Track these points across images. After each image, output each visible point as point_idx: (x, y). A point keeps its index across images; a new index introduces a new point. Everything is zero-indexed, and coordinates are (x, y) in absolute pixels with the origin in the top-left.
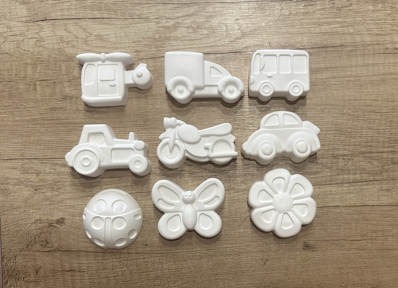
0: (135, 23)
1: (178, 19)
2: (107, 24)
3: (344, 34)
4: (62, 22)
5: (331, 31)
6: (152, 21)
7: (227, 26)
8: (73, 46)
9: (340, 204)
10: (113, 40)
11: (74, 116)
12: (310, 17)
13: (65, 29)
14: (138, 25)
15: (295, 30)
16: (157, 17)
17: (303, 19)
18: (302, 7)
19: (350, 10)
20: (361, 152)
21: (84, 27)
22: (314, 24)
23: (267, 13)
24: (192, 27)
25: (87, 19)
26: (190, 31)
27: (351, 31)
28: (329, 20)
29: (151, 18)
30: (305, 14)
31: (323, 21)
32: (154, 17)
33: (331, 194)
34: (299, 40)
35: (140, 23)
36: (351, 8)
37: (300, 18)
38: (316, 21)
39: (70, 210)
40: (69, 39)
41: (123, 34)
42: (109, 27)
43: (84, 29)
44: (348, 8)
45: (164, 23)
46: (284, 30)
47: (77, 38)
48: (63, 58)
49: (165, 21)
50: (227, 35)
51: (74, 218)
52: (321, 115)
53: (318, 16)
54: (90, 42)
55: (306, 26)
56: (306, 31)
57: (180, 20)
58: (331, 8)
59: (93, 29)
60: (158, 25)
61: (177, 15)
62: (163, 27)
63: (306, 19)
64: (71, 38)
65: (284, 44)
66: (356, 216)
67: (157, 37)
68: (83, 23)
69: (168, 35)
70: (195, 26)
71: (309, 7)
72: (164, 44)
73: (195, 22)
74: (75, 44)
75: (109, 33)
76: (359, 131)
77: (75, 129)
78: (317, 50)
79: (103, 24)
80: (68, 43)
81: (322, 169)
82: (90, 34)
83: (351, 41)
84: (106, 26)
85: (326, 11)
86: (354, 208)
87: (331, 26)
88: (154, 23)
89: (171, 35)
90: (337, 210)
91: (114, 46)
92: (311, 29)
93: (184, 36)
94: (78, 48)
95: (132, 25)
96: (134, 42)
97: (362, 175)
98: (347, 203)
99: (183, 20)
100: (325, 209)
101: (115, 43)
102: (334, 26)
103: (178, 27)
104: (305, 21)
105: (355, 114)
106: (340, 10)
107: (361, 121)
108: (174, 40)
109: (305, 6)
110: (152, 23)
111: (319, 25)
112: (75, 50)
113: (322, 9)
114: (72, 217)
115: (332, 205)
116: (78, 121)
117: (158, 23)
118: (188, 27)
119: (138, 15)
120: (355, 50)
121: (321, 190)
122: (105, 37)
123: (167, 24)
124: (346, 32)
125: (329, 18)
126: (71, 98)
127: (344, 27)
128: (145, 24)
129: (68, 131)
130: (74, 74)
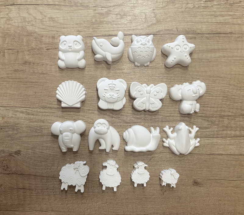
0: (79, 10)
1: (110, 8)
2: (58, 9)
3: (234, 24)
4: (25, 7)
5: (223, 22)
6: (91, 8)
7: (146, 15)
8: (32, 25)
9: (223, 153)
10: (62, 21)
11: (31, 77)
12: (209, 10)
13: (27, 12)
14: (80, 11)
15: (197, 20)
16: (94, 5)
17: (203, 11)
18: (203, 3)
19: (239, 6)
20: (241, 114)
21: (41, 11)
22: (211, 15)
23: (177, 6)
24: (120, 15)
25: (44, 5)
26: (118, 17)
27: (240, 22)
28: (223, 13)
29: (90, 6)
30: (206, 7)
31: (218, 13)
32: (92, 6)
33: (217, 145)
34: (200, 27)
35: (82, 10)
36: (240, 4)
37: (201, 10)
38: (213, 13)
39: (25, 145)
40: (30, 20)
41: (69, 18)
42: (59, 12)
43: (41, 12)
44: (238, 5)
45: (99, 10)
46: (189, 19)
47: (36, 19)
48: (25, 34)
49: (100, 9)
50: (145, 21)
51: (28, 151)
52: (213, 85)
53: (215, 10)
54: (44, 22)
55: (205, 17)
56: (205, 20)
57: (111, 9)
58: (225, 4)
59: (47, 13)
60: (95, 12)
61: (109, 4)
62: (98, 13)
63: (205, 11)
64: (31, 19)
65: (188, 30)
66: (234, 163)
67: (94, 20)
68: (40, 8)
69: (102, 20)
70: (122, 14)
71: (209, 2)
72: (99, 26)
73: (122, 10)
74: (34, 23)
75: (58, 16)
76: (241, 98)
77: (32, 87)
78: (212, 35)
79: (55, 9)
80: (29, 22)
81: (211, 125)
82: (45, 17)
83: (239, 30)
84: (57, 11)
85: (221, 6)
86: (233, 156)
87: (224, 18)
88: (92, 10)
89: (105, 20)
90: (221, 157)
91: (62, 26)
92: (209, 19)
93: (114, 21)
94: (36, 27)
95: (76, 11)
96: (77, 24)
97: (241, 132)
98: (228, 152)
99: (113, 9)
100: (212, 156)
101: (63, 24)
102: (227, 18)
103: (110, 14)
104: (205, 13)
105: (238, 85)
106: (232, 6)
107: (242, 91)
108: (106, 23)
109: (205, 1)
110: (90, 10)
111: (215, 16)
112: (34, 28)
113: (218, 4)
114: (26, 150)
115: (217, 153)
116: (33, 80)
117: (95, 10)
118: (117, 14)
119: (81, 4)
120: (242, 37)
121: (210, 141)
122: (55, 19)
123: (102, 12)
124: (235, 22)
125: (223, 11)
126: (30, 63)
127: (234, 18)
128: (86, 11)
129: (26, 88)
130: (32, 45)
